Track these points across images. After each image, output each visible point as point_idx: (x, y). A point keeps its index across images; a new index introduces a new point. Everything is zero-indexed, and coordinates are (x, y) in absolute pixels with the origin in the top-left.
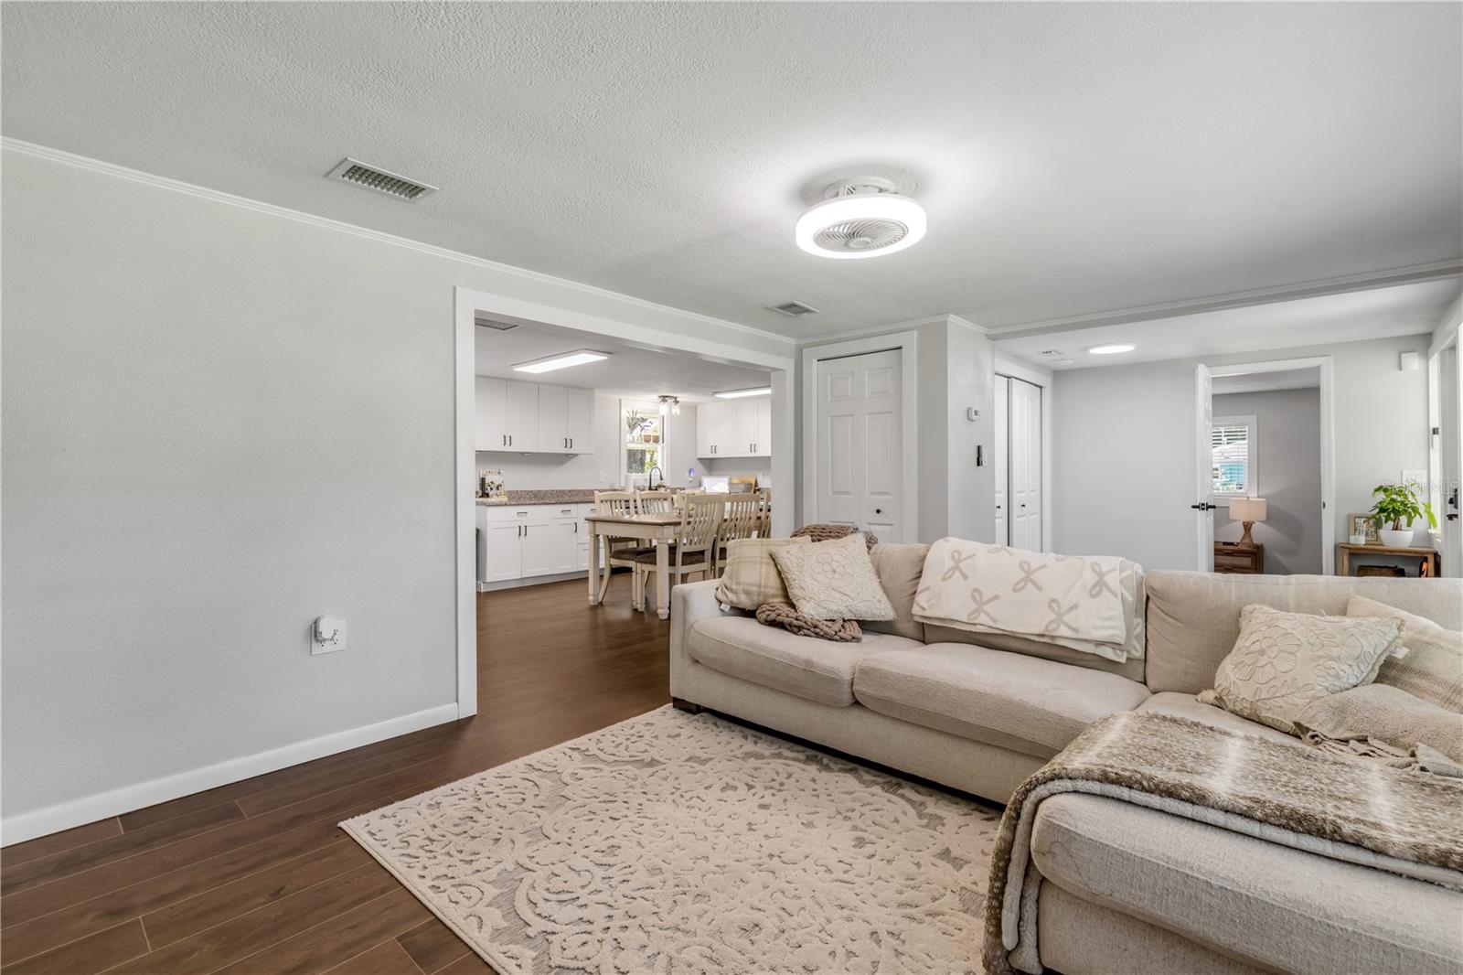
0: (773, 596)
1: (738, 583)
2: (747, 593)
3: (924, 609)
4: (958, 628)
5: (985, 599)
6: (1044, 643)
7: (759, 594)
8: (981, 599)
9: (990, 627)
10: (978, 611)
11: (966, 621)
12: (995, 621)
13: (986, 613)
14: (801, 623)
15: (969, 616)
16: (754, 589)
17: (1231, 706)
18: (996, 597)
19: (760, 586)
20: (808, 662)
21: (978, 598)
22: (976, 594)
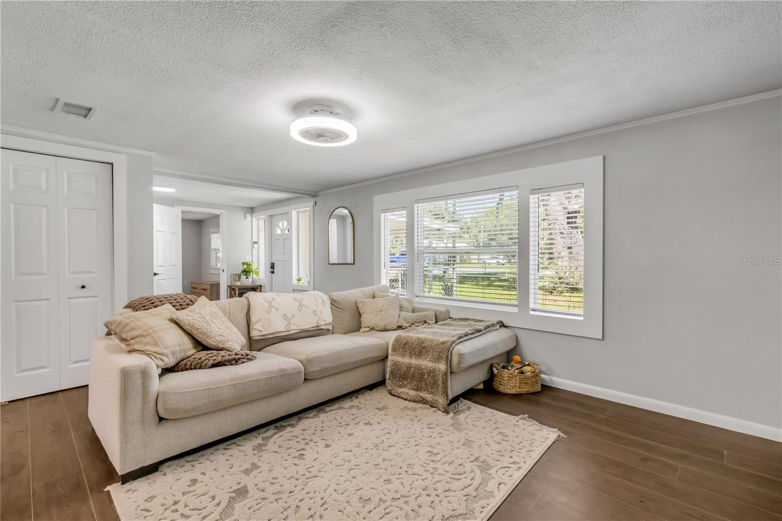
0: (189, 350)
1: (166, 348)
2: (173, 353)
3: (261, 331)
4: (280, 335)
5: (290, 318)
6: (315, 330)
7: (181, 352)
8: (288, 318)
9: (296, 330)
10: (289, 324)
11: (284, 330)
12: (297, 326)
13: (293, 324)
14: (240, 356)
15: (285, 328)
16: (177, 348)
17: (377, 329)
18: (294, 316)
19: (180, 345)
20: (282, 370)
21: (287, 318)
22: (285, 317)
